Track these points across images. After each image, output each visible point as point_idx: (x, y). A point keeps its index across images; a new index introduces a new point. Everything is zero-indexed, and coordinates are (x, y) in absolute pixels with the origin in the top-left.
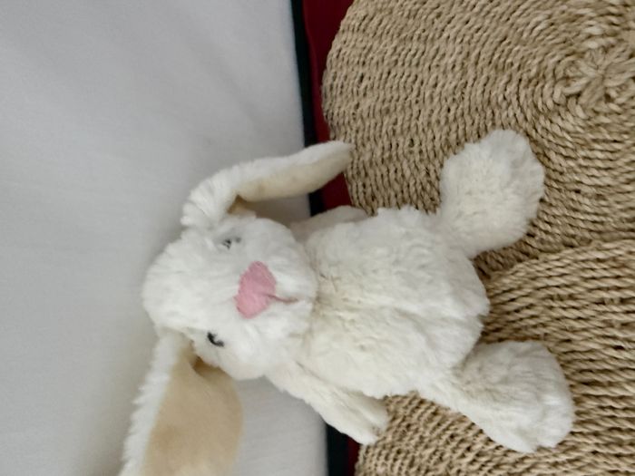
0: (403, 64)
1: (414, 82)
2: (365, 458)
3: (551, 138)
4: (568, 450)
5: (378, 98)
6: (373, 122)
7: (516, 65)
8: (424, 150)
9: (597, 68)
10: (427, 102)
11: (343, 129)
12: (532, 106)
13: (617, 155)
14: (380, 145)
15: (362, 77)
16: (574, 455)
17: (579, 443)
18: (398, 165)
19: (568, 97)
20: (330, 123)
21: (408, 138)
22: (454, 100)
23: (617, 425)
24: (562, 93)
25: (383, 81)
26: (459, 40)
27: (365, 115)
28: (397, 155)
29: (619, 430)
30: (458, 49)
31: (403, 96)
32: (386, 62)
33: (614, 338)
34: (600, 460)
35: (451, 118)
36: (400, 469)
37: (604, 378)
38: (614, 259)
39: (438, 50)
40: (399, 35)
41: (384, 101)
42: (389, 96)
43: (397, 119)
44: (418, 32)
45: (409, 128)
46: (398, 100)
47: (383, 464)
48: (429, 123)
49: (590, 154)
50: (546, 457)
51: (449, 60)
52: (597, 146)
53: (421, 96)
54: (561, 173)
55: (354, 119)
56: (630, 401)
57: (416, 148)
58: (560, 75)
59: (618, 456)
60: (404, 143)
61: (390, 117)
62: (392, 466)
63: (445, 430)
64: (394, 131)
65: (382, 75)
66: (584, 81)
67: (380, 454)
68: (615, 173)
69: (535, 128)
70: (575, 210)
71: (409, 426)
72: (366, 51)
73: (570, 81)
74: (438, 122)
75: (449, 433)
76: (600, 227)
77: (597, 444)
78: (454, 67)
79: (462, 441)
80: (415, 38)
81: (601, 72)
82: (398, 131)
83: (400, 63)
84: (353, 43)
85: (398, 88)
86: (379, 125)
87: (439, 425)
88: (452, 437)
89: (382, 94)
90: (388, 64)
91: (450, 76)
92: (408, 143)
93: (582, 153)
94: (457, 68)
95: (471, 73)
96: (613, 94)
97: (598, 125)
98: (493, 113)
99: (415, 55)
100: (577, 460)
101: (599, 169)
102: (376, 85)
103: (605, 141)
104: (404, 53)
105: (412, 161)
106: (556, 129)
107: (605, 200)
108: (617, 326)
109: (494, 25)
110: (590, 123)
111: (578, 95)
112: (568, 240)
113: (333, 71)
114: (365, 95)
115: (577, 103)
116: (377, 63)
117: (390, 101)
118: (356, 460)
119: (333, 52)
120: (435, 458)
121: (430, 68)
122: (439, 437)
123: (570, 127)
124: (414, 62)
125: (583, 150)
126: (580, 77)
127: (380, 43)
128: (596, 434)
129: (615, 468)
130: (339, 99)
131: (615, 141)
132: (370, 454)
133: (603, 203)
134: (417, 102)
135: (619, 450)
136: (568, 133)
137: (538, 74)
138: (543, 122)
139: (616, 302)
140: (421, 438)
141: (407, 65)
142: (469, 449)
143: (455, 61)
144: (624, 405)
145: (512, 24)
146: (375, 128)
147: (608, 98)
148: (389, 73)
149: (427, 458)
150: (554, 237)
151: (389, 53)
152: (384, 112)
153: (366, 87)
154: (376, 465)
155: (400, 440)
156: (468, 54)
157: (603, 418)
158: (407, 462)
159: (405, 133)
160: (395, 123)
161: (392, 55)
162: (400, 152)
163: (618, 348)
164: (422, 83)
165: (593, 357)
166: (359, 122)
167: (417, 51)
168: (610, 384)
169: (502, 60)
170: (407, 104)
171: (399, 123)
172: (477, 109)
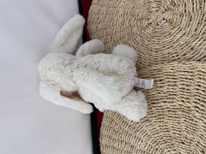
0: (109, 14)
1: (112, 20)
2: (102, 131)
3: (145, 36)
4: (149, 122)
5: (102, 25)
6: (102, 32)
7: (136, 15)
8: (115, 40)
9: (155, 16)
10: (115, 26)
11: (94, 34)
12: (140, 27)
13: (160, 40)
14: (104, 39)
15: (98, 18)
16: (151, 123)
17: (152, 120)
18: (108, 44)
19: (149, 24)
20: (90, 32)
21: (111, 36)
22: (122, 25)
23: (160, 114)
24: (147, 23)
25: (104, 19)
26: (122, 8)
27: (99, 30)
28: (108, 41)
29: (160, 115)
30: (122, 10)
33: (158, 90)
34: (156, 123)
35: (121, 31)
36: (111, 133)
37: (156, 102)
38: (158, 69)
39: (117, 10)
40: (108, 5)
41: (104, 26)
42: (105, 24)
43: (107, 31)
44: (112, 5)
45: (111, 33)
46: (108, 25)
47: (107, 132)
48: (116, 32)
49: (154, 40)
50: (145, 124)
51: (120, 13)
52: (155, 38)
53: (114, 24)
54: (148, 46)
55: (97, 31)
56: (162, 107)
57: (113, 39)
58: (147, 18)
59: (160, 122)
60: (109, 38)
61: (106, 30)
62: (109, 132)
63: (121, 120)
64: (107, 35)
65: (103, 18)
66: (152, 20)
67: (106, 129)
68: (160, 45)
69: (141, 33)
70: (151, 56)
71: (113, 120)
72: (99, 10)
73: (149, 20)
74: (118, 31)
75: (122, 121)
76: (156, 60)
77: (155, 119)
78: (121, 15)
79: (126, 123)
80: (112, 7)
81: (156, 17)
82: (108, 34)
83: (108, 14)
84: (95, 8)
85: (108, 22)
86: (103, 33)
87: (120, 118)
88: (123, 122)
90: (105, 14)
91: (121, 18)
92: (111, 38)
93: (152, 40)
94: (122, 15)
95: (126, 17)
96: (159, 23)
97: (156, 32)
98: (131, 29)
99: (112, 12)
100: (152, 124)
101: (156, 44)
103: (157, 36)
104: (109, 11)
105: (112, 43)
106: (146, 33)
107: (158, 53)
108: (159, 87)
109: (131, 3)
110: (154, 31)
111: (151, 23)
112: (149, 64)
113: (90, 16)
114: (99, 23)
115: (150, 26)
116: (102, 14)
117: (106, 26)
118: (100, 132)
119: (90, 11)
120: (120, 128)
121: (116, 16)
122: (120, 122)
123: (149, 33)
124: (112, 14)
125: (152, 39)
126: (151, 19)
127: (103, 8)
128: (155, 117)
129: (159, 125)
130: (92, 25)
131: (160, 36)
132: (103, 129)
133: (157, 53)
134: (113, 26)
135: (160, 120)
136: (149, 34)
137: (142, 18)
138: (143, 31)
139: (159, 81)
140: (116, 123)
141: (110, 14)
142: (127, 125)
143: (122, 14)
144: (161, 108)
145: (135, 3)
146: (102, 33)
147: (158, 25)
148: (105, 17)
149: (117, 128)
150: (146, 64)
152: (104, 29)
153: (99, 21)
154: (105, 132)
155: (111, 124)
156: (125, 12)
157: (156, 112)
158: (113, 130)
159: (110, 35)
160: (107, 32)
161: (106, 12)
162: (109, 41)
163: (159, 93)
164: (114, 20)
165: (154, 96)
166: (98, 32)
167: (112, 10)
168: (158, 103)
169: (133, 13)
170: (110, 26)
171: (108, 32)
172: (127, 28)
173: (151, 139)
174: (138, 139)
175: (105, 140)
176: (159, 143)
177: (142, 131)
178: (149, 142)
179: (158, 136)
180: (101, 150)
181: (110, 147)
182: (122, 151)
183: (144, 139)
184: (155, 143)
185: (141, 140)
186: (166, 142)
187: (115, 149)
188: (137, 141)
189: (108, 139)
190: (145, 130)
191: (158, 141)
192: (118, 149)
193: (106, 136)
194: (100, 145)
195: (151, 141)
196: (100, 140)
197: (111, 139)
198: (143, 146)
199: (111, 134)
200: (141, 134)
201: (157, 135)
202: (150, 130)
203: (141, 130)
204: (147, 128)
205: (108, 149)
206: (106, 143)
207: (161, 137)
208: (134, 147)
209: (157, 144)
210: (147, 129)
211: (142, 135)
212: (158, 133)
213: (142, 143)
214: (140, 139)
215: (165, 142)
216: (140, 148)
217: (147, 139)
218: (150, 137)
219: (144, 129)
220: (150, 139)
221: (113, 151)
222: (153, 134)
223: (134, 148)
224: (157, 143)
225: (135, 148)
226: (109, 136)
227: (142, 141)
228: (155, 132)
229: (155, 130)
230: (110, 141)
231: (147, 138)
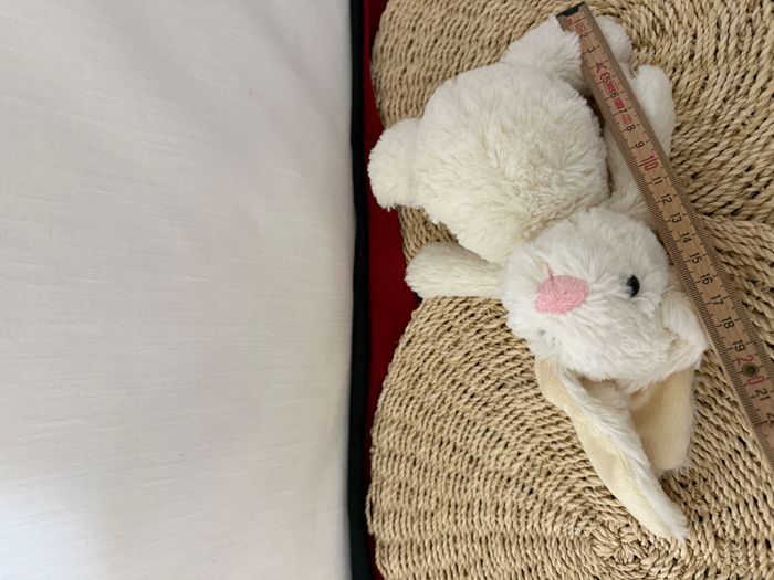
0: (448, 35)
1: (455, 54)
2: (383, 405)
5: (423, 66)
6: (417, 89)
11: (389, 93)
15: (411, 42)
20: (378, 85)
25: (428, 49)
26: (496, 18)
27: (410, 81)
30: (495, 28)
31: (445, 67)
32: (433, 31)
36: (411, 414)
39: (478, 25)
40: (448, 5)
41: (428, 69)
42: (432, 65)
44: (464, 5)
46: (440, 70)
47: (398, 411)
50: (520, 393)
51: (486, 36)
53: (460, 69)
55: (400, 84)
61: (433, 85)
62: (405, 411)
63: (447, 377)
65: (428, 42)
67: (396, 401)
71: (421, 376)
72: (416, 17)
75: (451, 378)
78: (490, 43)
79: (461, 385)
80: (461, 10)
83: (445, 33)
84: (405, 8)
85: (441, 58)
86: (422, 92)
87: (444, 372)
88: (454, 382)
89: (427, 62)
90: (435, 33)
91: (486, 51)
94: (493, 44)
99: (458, 27)
102: (423, 51)
104: (449, 24)
109: (526, 7)
113: (386, 32)
114: (412, 60)
116: (426, 30)
117: (434, 70)
118: (376, 408)
119: (386, 15)
120: (439, 402)
121: (470, 42)
122: (443, 383)
124: (458, 34)
127: (430, 10)
130: (388, 63)
140: (430, 385)
141: (451, 36)
142: (465, 392)
143: (491, 39)
145: (539, 11)
146: (418, 95)
148: (436, 41)
149: (432, 402)
151: (437, 22)
152: (427, 80)
153: (414, 54)
154: (391, 411)
155: (413, 388)
156: (503, 32)
158: (417, 407)
161: (439, 24)
166: (405, 87)
167: (461, 22)
173: (536, 441)
174: (495, 439)
175: (389, 433)
176: (559, 454)
177: (511, 413)
178: (529, 447)
179: (558, 433)
180: (373, 466)
181: (404, 458)
182: (438, 472)
183: (514, 438)
184: (547, 452)
185: (503, 443)
186: (578, 453)
187: (418, 467)
188: (492, 444)
189: (399, 431)
190: (518, 412)
191: (555, 447)
192: (429, 468)
193: (393, 422)
194: (372, 450)
195: (533, 446)
196: (374, 435)
197: (408, 434)
198: (508, 461)
199: (410, 419)
200: (506, 422)
201: (555, 429)
202: (535, 412)
203: (507, 411)
204: (525, 404)
205: (396, 464)
206: (391, 445)
207: (566, 435)
208: (480, 462)
209: (552, 457)
210: (526, 409)
211: (507, 426)
212: (558, 423)
213: (506, 451)
214: (500, 440)
215: (576, 450)
216: (496, 465)
217: (522, 438)
218: (532, 432)
219: (515, 409)
220: (534, 440)
221: (411, 472)
222: (543, 423)
223: (479, 467)
224: (551, 453)
225: (483, 466)
226: (402, 425)
227: (506, 446)
228: (549, 418)
229: (550, 413)
230: (403, 441)
231: (523, 435)
